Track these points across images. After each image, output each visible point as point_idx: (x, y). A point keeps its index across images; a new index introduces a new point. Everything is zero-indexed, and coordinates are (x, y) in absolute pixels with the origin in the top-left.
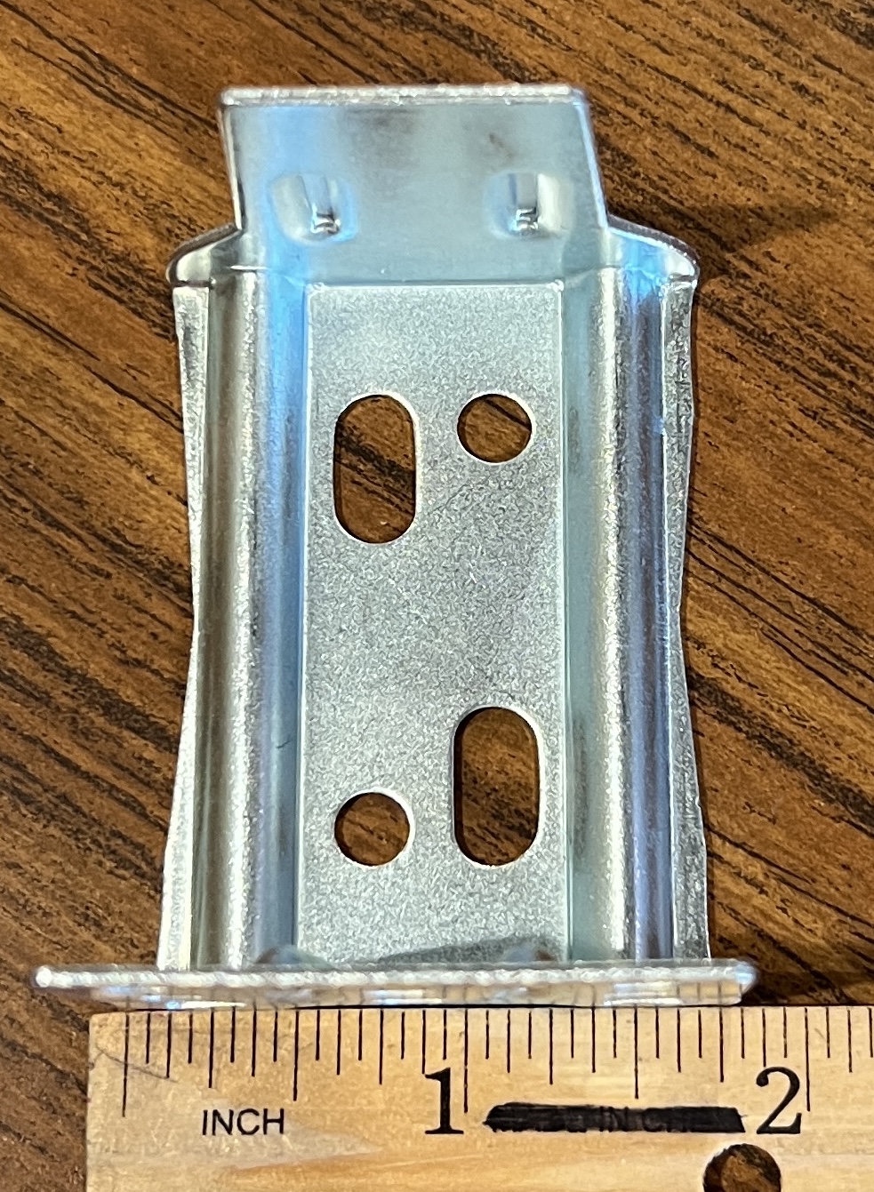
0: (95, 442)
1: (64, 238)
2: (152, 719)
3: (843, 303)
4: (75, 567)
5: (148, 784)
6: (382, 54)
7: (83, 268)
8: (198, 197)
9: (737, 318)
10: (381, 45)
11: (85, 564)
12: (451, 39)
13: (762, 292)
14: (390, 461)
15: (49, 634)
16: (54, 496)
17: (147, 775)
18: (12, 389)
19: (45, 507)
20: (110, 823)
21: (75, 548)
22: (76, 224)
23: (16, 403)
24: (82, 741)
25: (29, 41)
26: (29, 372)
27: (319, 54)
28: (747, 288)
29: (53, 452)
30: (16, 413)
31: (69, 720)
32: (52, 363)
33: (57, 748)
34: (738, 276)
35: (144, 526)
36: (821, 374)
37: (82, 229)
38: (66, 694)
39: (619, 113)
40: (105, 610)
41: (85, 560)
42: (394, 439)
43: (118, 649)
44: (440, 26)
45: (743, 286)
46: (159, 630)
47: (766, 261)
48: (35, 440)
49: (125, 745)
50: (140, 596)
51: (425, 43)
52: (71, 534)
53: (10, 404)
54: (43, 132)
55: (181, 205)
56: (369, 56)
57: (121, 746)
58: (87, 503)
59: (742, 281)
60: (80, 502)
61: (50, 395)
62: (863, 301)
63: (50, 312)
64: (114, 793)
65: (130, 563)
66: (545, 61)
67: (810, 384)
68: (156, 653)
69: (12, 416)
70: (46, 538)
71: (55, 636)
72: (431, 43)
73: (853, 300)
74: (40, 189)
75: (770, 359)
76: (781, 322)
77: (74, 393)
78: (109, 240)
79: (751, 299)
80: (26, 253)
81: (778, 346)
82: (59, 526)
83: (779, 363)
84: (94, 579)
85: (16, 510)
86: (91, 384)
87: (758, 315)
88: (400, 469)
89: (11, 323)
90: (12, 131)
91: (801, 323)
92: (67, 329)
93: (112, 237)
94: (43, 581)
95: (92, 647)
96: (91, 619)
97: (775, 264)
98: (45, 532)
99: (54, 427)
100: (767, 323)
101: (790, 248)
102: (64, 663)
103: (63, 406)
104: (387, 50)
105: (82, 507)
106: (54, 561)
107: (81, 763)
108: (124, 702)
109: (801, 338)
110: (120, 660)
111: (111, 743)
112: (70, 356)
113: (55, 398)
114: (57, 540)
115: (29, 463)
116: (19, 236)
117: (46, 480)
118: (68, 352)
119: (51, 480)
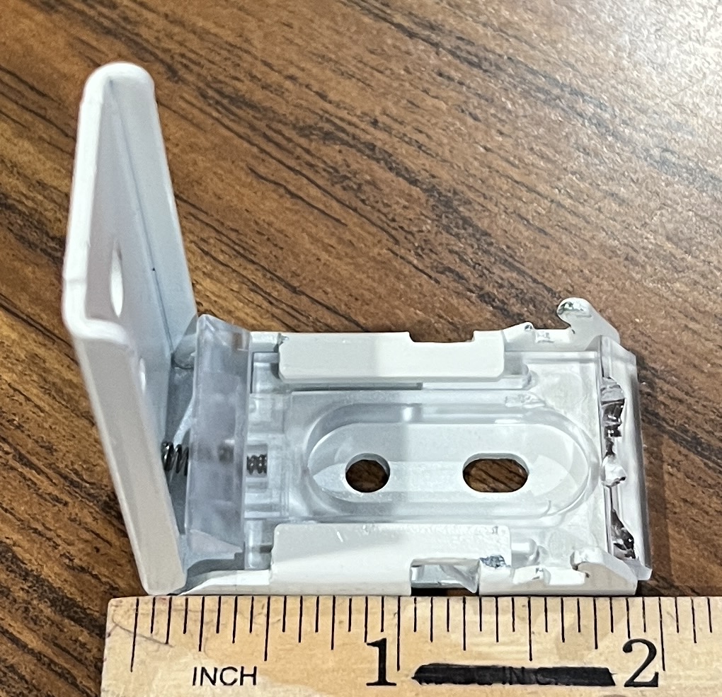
0: (67, 407)
2: (88, 611)
4: (40, 496)
5: (80, 661)
6: (308, 158)
10: (308, 151)
11: (49, 494)
12: (359, 150)
15: (14, 545)
16: (30, 444)
17: (80, 654)
18: (8, 368)
19: (23, 452)
20: (46, 689)
21: (42, 482)
23: (10, 378)
24: (32, 625)
25: (51, 137)
26: (23, 356)
27: (263, 156)
29: (34, 413)
30: (9, 385)
31: (23, 609)
32: (41, 351)
33: (11, 630)
35: (98, 469)
38: (23, 589)
39: (479, 204)
40: (60, 528)
41: (49, 491)
43: (67, 557)
44: (352, 142)
46: (101, 545)
48: (21, 404)
49: (65, 630)
50: (89, 520)
51: (340, 152)
52: (40, 471)
53: (6, 378)
54: (55, 197)
56: (298, 158)
57: (61, 631)
58: (56, 450)
60: (50, 449)
61: (37, 374)
63: (43, 315)
64: (53, 666)
65: (83, 494)
66: (427, 167)
68: (97, 562)
69: (7, 386)
70: (21, 474)
71: (19, 546)
72: (344, 152)
74: (47, 234)
77: (55, 372)
82: (31, 465)
84: (55, 506)
86: (68, 367)
90: (32, 195)
94: (14, 504)
95: (48, 556)
96: (49, 534)
98: (20, 470)
102: (23, 566)
104: (312, 155)
105: (51, 453)
106: (26, 491)
107: (28, 642)
108: (68, 598)
110: (68, 566)
111: (54, 628)
112: (56, 346)
113: (41, 376)
114: (29, 476)
115: (14, 420)
116: (26, 264)
117: (26, 432)
118: (54, 344)
119: (30, 433)
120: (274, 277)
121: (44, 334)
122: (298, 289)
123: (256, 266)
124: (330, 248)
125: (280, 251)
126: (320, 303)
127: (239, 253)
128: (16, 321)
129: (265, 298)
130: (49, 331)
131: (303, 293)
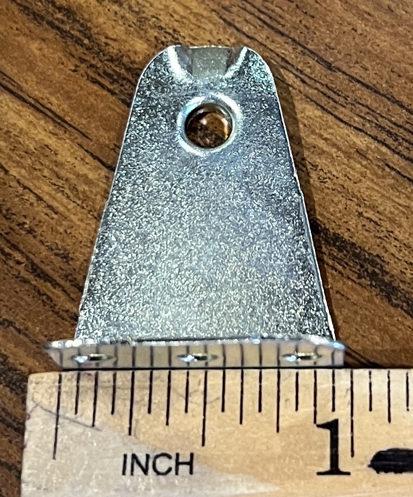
0: (83, 208)
1: (70, 42)
4: (57, 313)
7: (83, 66)
8: (182, 13)
16: (44, 251)
18: (18, 162)
19: (36, 261)
21: (58, 297)
22: (80, 31)
23: (19, 173)
26: (32, 147)
29: (46, 214)
30: (18, 182)
32: (52, 141)
37: (86, 36)
48: (32, 204)
52: (55, 284)
53: (15, 174)
55: (167, 18)
58: (72, 259)
60: (66, 258)
61: (48, 167)
63: (53, 99)
69: (14, 184)
70: (35, 288)
74: (54, 4)
77: (67, 166)
78: (107, 44)
80: (37, 53)
82: (47, 278)
85: (11, 263)
86: (82, 159)
88: (343, 241)
89: (20, 108)
92: (67, 114)
93: (109, 42)
98: (34, 282)
99: (50, 195)
103: (58, 177)
105: (67, 262)
106: (41, 308)
112: (67, 135)
113: (52, 170)
114: (43, 289)
115: (25, 223)
116: (32, 39)
117: (39, 238)
118: (65, 132)
119: (43, 238)
120: (306, 51)
121: (54, 121)
122: (333, 65)
123: (284, 38)
124: (366, 16)
125: (311, 20)
126: (358, 81)
127: (265, 23)
128: (23, 106)
129: (297, 76)
130: (59, 117)
131: (340, 70)
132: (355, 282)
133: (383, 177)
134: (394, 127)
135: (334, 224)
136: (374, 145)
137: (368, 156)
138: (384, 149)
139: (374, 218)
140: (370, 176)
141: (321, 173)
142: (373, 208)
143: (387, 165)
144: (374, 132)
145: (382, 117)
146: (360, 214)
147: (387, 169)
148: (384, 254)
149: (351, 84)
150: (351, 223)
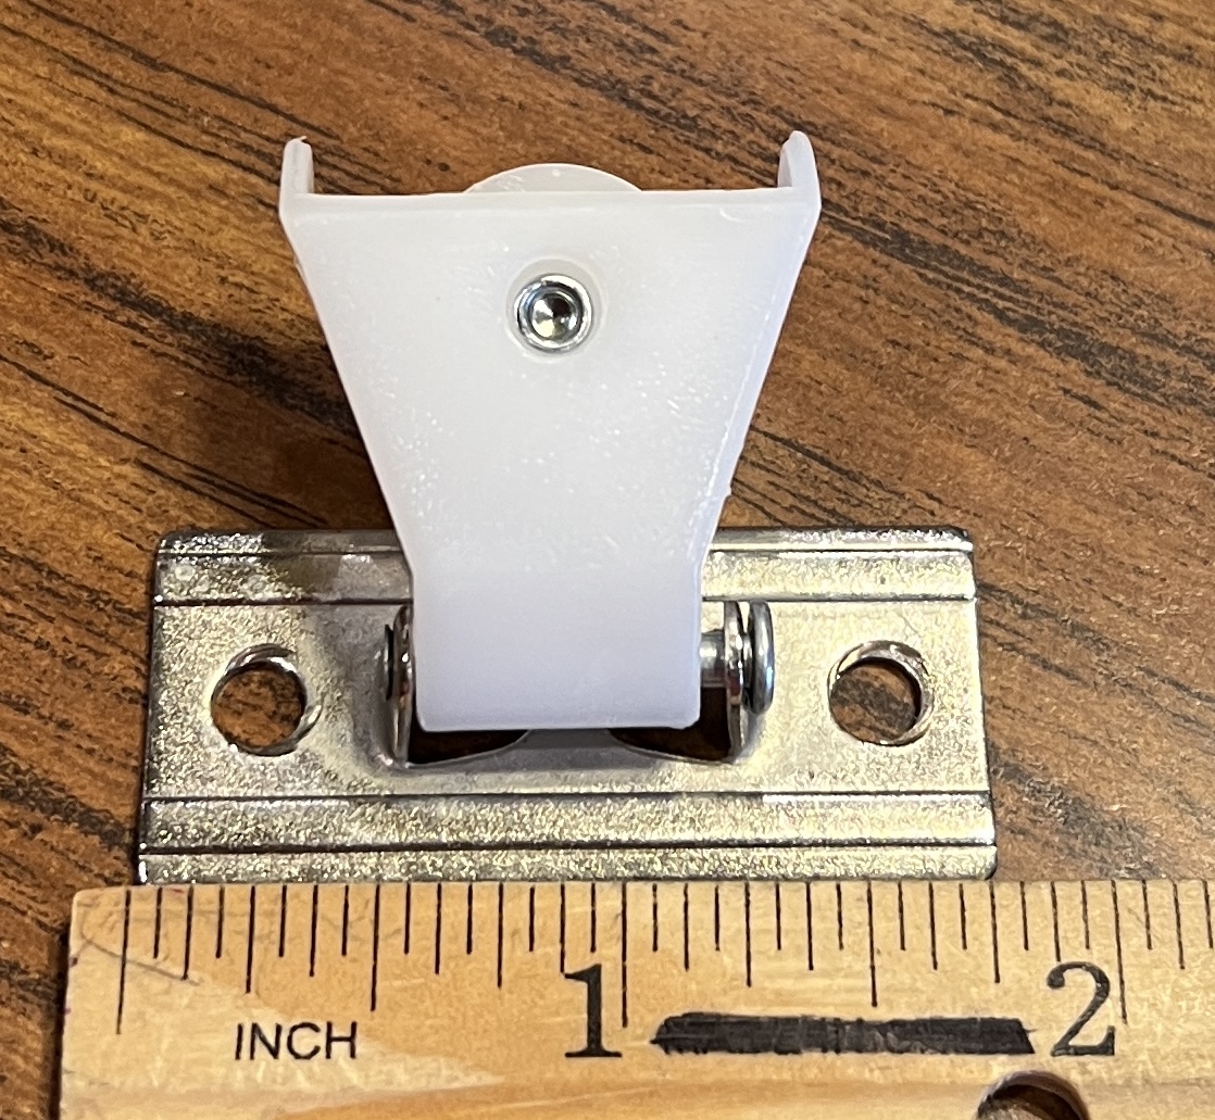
3: (783, 73)
9: (648, 103)
13: (676, 68)
14: (184, 314)
28: (656, 65)
34: (642, 52)
36: (765, 160)
42: (189, 285)
45: (650, 62)
47: (675, 31)
59: (648, 56)
62: (810, 69)
67: (752, 172)
73: (796, 69)
75: (697, 147)
76: (706, 101)
79: (662, 76)
81: (704, 130)
83: (707, 151)
87: (674, 95)
88: (199, 322)
91: (733, 101)
97: (690, 34)
100: (688, 104)
101: (707, 15)
109: (734, 118)
120: (111, 45)
122: (159, 61)
123: (75, 28)
126: (203, 82)
129: (101, 85)
131: (171, 68)
132: (224, 381)
133: (255, 220)
134: (267, 143)
135: (182, 299)
136: (237, 174)
137: (227, 191)
138: (253, 179)
139: (246, 282)
140: (235, 221)
141: (155, 226)
142: (243, 267)
143: (261, 202)
144: (236, 154)
145: (245, 130)
146: (223, 280)
147: (262, 208)
148: (267, 334)
149: (192, 87)
150: (210, 295)
